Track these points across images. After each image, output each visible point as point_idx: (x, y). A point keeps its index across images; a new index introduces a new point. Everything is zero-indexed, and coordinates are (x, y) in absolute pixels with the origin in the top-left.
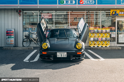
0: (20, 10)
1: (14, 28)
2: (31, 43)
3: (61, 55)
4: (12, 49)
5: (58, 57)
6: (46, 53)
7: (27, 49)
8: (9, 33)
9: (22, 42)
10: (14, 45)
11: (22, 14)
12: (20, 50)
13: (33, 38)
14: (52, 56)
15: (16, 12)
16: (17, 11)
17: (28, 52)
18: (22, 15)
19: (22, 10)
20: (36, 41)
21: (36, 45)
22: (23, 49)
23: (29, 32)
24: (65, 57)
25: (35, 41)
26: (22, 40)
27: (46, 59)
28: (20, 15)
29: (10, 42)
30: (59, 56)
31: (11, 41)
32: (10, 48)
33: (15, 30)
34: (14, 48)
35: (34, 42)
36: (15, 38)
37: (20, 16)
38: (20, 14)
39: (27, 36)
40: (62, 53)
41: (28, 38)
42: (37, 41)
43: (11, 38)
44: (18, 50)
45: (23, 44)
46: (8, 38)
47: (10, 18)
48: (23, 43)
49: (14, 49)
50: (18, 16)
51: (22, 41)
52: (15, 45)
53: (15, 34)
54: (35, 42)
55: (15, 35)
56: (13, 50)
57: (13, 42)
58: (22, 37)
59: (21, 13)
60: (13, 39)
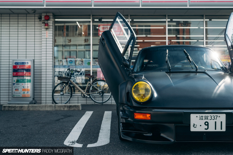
0: (48, 14)
1: (33, 58)
2: (73, 94)
3: (207, 124)
4: (26, 109)
5: (192, 129)
6: (148, 116)
7: (66, 109)
8: (18, 69)
9: (51, 94)
10: (31, 99)
11: (52, 24)
12: (48, 112)
13: (77, 84)
14: (172, 126)
15: (38, 20)
16: (40, 18)
17: (70, 116)
18: (51, 27)
19: (52, 14)
20: (86, 90)
21: (85, 102)
22: (54, 109)
23: (69, 69)
24: (218, 129)
25: (82, 91)
26: (51, 89)
27: (148, 138)
28: (46, 27)
29: (20, 92)
30: (198, 126)
31: (24, 90)
32: (22, 107)
33: (35, 63)
34: (32, 107)
35: (82, 93)
36: (34, 82)
37: (47, 29)
38: (47, 25)
39: (65, 78)
40: (209, 118)
41: (67, 84)
42: (88, 91)
43: (23, 81)
44: (43, 111)
45: (55, 99)
46: (18, 81)
47: (22, 34)
48: (53, 95)
49: (31, 109)
50: (43, 30)
51: (51, 91)
52: (33, 99)
53: (34, 72)
54: (84, 93)
55: (34, 75)
56: (29, 112)
57: (29, 94)
58: (51, 81)
59: (49, 22)
60: (29, 86)
